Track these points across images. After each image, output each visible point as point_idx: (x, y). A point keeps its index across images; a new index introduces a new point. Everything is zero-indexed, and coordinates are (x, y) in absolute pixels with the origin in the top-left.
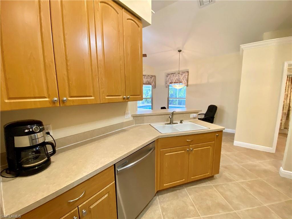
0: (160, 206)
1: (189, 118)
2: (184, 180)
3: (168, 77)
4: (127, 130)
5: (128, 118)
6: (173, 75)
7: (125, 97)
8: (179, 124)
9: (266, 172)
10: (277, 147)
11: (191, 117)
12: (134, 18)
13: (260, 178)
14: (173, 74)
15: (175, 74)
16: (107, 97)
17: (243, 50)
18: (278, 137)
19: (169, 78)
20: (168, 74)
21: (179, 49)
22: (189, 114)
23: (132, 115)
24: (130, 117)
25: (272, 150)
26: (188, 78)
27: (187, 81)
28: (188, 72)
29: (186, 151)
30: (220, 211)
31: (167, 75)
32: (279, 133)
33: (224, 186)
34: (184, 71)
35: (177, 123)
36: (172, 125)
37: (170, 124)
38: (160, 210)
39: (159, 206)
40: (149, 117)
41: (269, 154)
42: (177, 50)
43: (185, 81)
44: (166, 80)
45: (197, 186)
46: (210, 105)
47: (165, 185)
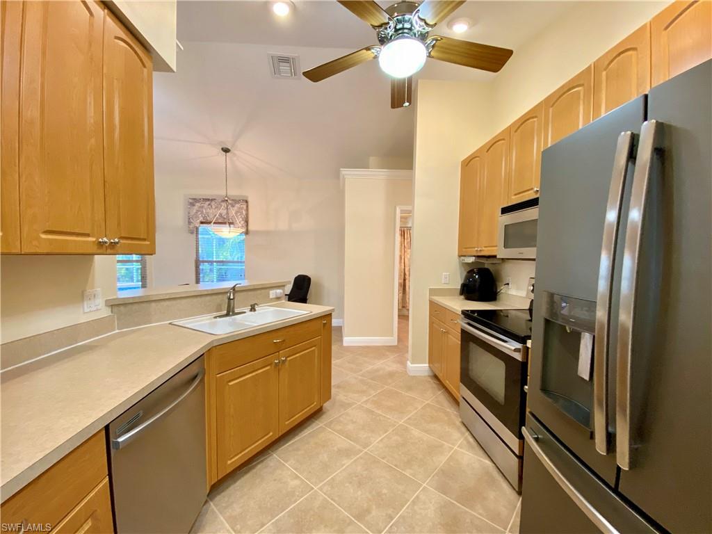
0: (224, 518)
1: (267, 300)
2: (271, 434)
3: (196, 208)
4: (97, 346)
5: (94, 309)
6: (208, 203)
7: (105, 239)
8: (249, 313)
9: (391, 375)
10: (398, 336)
11: (271, 297)
12: (132, 41)
13: (386, 387)
14: (208, 200)
15: (213, 203)
16: (44, 236)
17: (344, 179)
18: (398, 322)
19: (198, 211)
20: (194, 199)
21: (225, 146)
22: (268, 290)
23: (106, 301)
24: (99, 307)
25: (392, 340)
26: (247, 215)
27: (247, 222)
28: (247, 202)
29: (273, 365)
30: (345, 461)
31: (191, 201)
32: (399, 316)
33: (341, 419)
34: (237, 199)
35: (245, 312)
36: (233, 317)
37: (227, 315)
38: (227, 525)
39: (222, 518)
40: (168, 303)
41: (390, 348)
42: (221, 148)
43: (239, 221)
44: (189, 213)
45: (297, 438)
46: (297, 275)
47: (229, 462)
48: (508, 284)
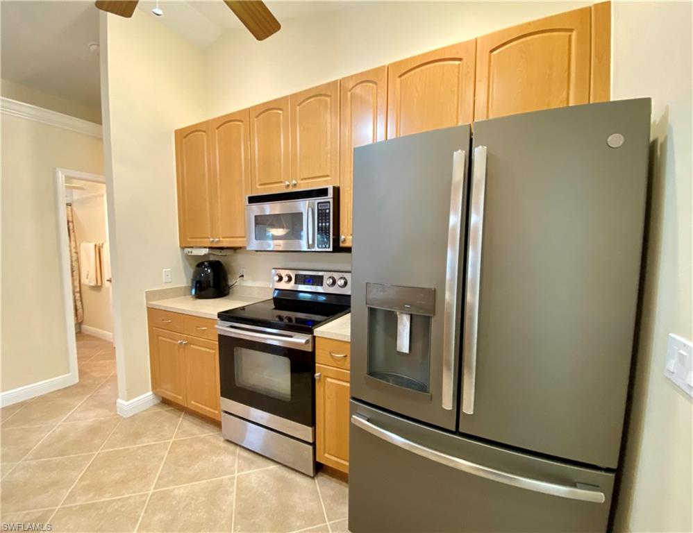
13: (96, 453)
48: (242, 276)
